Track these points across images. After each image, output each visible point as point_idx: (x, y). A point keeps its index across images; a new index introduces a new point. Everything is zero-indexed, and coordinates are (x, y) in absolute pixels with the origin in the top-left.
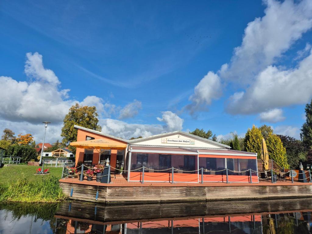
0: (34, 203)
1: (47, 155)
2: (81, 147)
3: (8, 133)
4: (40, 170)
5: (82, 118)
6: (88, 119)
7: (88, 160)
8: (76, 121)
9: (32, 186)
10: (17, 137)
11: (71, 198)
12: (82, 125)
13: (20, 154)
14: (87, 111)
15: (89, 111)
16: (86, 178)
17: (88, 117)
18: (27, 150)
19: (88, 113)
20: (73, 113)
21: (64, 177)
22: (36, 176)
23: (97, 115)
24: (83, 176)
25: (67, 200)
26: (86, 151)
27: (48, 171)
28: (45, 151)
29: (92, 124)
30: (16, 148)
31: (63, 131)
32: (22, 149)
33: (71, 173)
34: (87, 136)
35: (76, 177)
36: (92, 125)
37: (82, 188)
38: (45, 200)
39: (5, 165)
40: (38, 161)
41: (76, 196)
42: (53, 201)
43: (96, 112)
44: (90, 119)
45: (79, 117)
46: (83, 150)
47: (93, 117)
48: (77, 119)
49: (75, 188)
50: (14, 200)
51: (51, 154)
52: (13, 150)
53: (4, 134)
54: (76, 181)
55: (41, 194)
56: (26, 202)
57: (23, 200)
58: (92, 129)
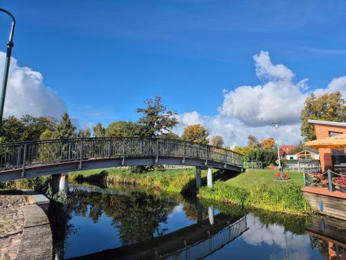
0: (277, 212)
1: (292, 158)
2: (325, 147)
3: (252, 139)
4: (279, 175)
5: (323, 110)
6: (332, 110)
7: (339, 164)
8: (316, 115)
9: (271, 192)
10: (260, 142)
11: (322, 213)
12: (325, 118)
13: (262, 158)
14: (328, 100)
15: (331, 99)
16: (338, 188)
17: (332, 107)
18: (268, 154)
19: (330, 103)
20: (310, 106)
21: (307, 185)
22: (276, 182)
23: (344, 101)
24: (333, 186)
25: (316, 214)
26: (333, 151)
27: (289, 177)
28: (289, 154)
29: (339, 115)
30: (258, 153)
31: (302, 129)
32: (263, 153)
33: (315, 181)
34: (330, 132)
35: (324, 186)
36: (340, 117)
37: (335, 202)
38: (288, 211)
39: (247, 170)
40: (277, 165)
41: (328, 211)
42: (299, 213)
43: (342, 98)
44: (335, 109)
45: (318, 110)
46: (328, 151)
47: (339, 105)
48: (316, 113)
49: (325, 201)
50: (257, 206)
51: (295, 157)
52: (255, 155)
53: (248, 140)
54: (325, 191)
55: (283, 203)
56: (268, 211)
57: (266, 207)
58: (341, 121)
